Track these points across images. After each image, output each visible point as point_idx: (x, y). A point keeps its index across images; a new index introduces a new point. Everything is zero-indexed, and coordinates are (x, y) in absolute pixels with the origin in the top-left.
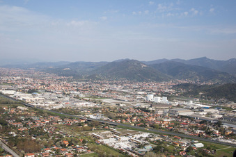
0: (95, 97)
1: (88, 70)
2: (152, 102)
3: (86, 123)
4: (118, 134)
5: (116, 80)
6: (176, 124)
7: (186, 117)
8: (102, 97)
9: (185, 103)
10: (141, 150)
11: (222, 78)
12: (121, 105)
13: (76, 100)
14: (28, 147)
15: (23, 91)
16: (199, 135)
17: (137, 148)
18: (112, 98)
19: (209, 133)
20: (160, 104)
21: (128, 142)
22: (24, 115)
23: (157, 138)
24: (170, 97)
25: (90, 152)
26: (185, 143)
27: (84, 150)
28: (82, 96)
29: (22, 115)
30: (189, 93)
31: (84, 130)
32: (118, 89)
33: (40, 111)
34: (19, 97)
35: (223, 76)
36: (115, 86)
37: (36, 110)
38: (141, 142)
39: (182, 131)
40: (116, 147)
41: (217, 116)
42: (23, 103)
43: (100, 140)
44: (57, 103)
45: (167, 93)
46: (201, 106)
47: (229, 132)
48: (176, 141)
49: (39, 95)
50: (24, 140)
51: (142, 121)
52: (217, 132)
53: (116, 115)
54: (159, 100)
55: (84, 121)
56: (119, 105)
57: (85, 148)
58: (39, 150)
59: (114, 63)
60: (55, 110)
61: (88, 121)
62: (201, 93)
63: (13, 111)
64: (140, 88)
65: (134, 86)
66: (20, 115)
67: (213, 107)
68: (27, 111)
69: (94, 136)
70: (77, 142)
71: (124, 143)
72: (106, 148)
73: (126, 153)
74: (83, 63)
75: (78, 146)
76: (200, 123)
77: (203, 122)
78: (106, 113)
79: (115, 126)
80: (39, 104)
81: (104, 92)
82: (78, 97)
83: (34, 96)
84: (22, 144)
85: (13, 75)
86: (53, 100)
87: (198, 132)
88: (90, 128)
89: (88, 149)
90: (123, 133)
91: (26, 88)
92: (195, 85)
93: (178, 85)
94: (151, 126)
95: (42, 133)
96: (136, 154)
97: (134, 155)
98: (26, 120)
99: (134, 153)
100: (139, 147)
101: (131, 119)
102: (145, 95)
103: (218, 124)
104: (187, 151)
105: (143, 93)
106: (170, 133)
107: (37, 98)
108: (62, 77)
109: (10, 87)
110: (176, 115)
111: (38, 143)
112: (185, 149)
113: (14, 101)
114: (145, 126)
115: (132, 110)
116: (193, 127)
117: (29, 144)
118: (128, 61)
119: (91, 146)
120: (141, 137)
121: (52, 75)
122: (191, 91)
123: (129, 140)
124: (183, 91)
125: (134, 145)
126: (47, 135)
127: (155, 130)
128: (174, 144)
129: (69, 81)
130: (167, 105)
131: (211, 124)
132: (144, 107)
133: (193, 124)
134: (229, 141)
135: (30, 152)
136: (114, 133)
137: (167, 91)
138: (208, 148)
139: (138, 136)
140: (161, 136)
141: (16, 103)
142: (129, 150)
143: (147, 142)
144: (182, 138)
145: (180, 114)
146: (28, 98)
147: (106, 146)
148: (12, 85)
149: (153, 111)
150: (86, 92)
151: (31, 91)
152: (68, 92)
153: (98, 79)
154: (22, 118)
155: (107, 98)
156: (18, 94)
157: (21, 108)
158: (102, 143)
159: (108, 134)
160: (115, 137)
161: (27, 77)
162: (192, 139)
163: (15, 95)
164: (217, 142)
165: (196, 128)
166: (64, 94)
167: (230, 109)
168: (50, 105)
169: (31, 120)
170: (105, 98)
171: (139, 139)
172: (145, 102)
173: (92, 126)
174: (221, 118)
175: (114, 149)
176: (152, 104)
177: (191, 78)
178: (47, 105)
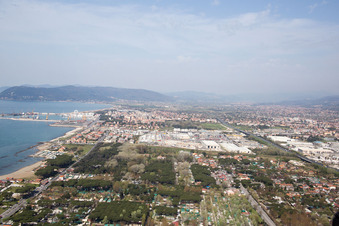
15: (301, 139)
22: (298, 174)
29: (295, 174)
33: (322, 171)
34: (294, 147)
37: (316, 167)
42: (298, 156)
49: (324, 145)
50: (292, 212)
63: (283, 166)
66: (291, 173)
68: (302, 167)
80: (323, 159)
83: (316, 146)
84: (288, 216)
85: (290, 115)
91: (306, 133)
95: (322, 205)
98: (299, 181)
107: (321, 150)
109: (283, 132)
111: (314, 219)
113: (286, 152)
117: (299, 219)
126: (329, 209)
141: (288, 155)
146: (306, 148)
148: (286, 129)
151: (312, 139)
154: (295, 178)
156: (293, 142)
157: (295, 162)
161: (308, 117)
163: (289, 143)
169: (308, 182)
178: (336, 162)
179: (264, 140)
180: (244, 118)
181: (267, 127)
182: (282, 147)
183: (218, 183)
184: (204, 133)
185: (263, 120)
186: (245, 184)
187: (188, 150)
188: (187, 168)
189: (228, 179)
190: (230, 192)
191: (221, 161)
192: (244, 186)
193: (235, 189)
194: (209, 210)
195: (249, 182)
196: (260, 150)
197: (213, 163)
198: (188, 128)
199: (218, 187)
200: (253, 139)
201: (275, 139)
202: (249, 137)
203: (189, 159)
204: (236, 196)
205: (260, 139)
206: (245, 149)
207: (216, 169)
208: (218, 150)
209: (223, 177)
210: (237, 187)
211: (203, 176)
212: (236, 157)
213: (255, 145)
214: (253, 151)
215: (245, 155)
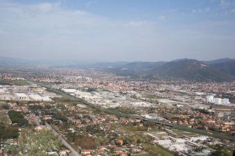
0: (151, 97)
1: (145, 70)
2: (212, 104)
3: (141, 122)
4: (174, 136)
5: (174, 80)
8: (158, 97)
10: (198, 154)
12: (179, 106)
13: (133, 99)
14: (85, 144)
15: (83, 90)
17: (193, 152)
18: (169, 98)
20: (220, 106)
21: (184, 145)
22: (83, 113)
23: (216, 142)
24: (232, 99)
25: (144, 153)
27: (139, 150)
28: (138, 95)
29: (81, 113)
31: (139, 129)
32: (175, 89)
33: (97, 110)
34: (79, 95)
36: (172, 86)
37: (94, 108)
38: (198, 145)
40: (171, 149)
42: (82, 101)
43: (155, 141)
44: (114, 102)
45: (228, 94)
49: (97, 93)
50: (81, 137)
51: (200, 123)
53: (172, 116)
54: (220, 101)
55: (139, 121)
56: (176, 105)
57: (139, 148)
58: (94, 147)
59: (171, 63)
60: (112, 109)
61: (144, 121)
63: (73, 108)
64: (199, 89)
65: (193, 86)
66: (79, 113)
68: (85, 108)
69: (149, 136)
70: (131, 142)
71: (180, 145)
72: (160, 149)
74: (141, 63)
75: (132, 145)
78: (162, 114)
79: (171, 127)
80: (97, 103)
81: (161, 92)
82: (134, 97)
83: (93, 94)
84: (79, 140)
85: (75, 75)
86: (110, 99)
88: (145, 128)
89: (142, 149)
90: (179, 135)
91: (86, 87)
94: (210, 129)
95: (98, 131)
98: (84, 117)
100: (196, 150)
101: (188, 120)
102: (204, 96)
105: (203, 93)
106: (231, 138)
107: (95, 97)
108: (120, 77)
109: (71, 86)
111: (94, 140)
113: (73, 99)
114: (203, 128)
115: (189, 111)
117: (86, 141)
118: (186, 60)
119: (146, 147)
120: (199, 140)
121: (111, 75)
123: (186, 143)
125: (190, 148)
126: (102, 133)
129: (127, 81)
130: (228, 107)
132: (202, 108)
135: (87, 148)
136: (169, 134)
137: (229, 92)
139: (196, 139)
140: (222, 141)
141: (76, 101)
142: (185, 154)
143: (205, 146)
146: (87, 96)
147: (161, 147)
148: (73, 84)
149: (213, 113)
150: (143, 92)
151: (90, 90)
152: (125, 92)
153: (155, 79)
154: (81, 115)
155: (164, 98)
156: (78, 92)
157: (80, 105)
158: (157, 144)
159: (164, 135)
160: (171, 139)
161: (87, 76)
163: (76, 93)
166: (121, 93)
168: (107, 104)
169: (89, 118)
170: (161, 98)
171: (196, 142)
172: (204, 103)
173: (147, 126)
175: (169, 151)
176: (212, 105)
178: (105, 104)
179: (59, 92)
180: (44, 77)
181: (61, 83)
182: (72, 96)
183: (30, 122)
184: (15, 88)
185: (57, 78)
186: (49, 122)
187: (4, 101)
188: (5, 114)
189: (37, 119)
190: (39, 128)
191: (30, 108)
192: (49, 123)
193: (43, 126)
194: (25, 142)
195: (51, 120)
196: (57, 98)
197: (25, 109)
198: (3, 84)
199: (30, 125)
200: (52, 91)
201: (66, 91)
202: (49, 90)
203: (6, 107)
204: (44, 130)
205: (57, 91)
206: (47, 98)
207: (28, 113)
208: (28, 99)
209: (33, 118)
210: (44, 125)
211: (18, 119)
212: (41, 104)
213: (54, 95)
214: (53, 99)
215: (47, 102)
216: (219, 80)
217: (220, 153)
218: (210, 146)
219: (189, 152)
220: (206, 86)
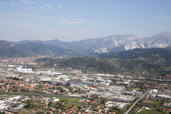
2: (21, 73)
6: (40, 87)
7: (46, 82)
9: (45, 72)
10: (15, 109)
11: (68, 54)
16: (56, 94)
17: (12, 108)
19: (62, 91)
20: (26, 74)
21: (5, 104)
23: (27, 98)
24: (34, 68)
26: (47, 100)
30: (47, 65)
35: (69, 52)
38: (15, 102)
39: (44, 91)
41: (67, 80)
45: (31, 65)
46: (56, 73)
47: (75, 89)
48: (40, 99)
51: (14, 87)
52: (68, 90)
54: (26, 71)
62: (55, 65)
64: (11, 63)
67: (64, 74)
71: (1, 105)
73: (4, 113)
76: (56, 85)
77: (58, 84)
87: (55, 91)
92: (51, 59)
93: (39, 60)
94: (21, 90)
96: (11, 112)
97: (10, 113)
99: (10, 111)
100: (14, 107)
101: (5, 86)
102: (14, 68)
103: (68, 85)
104: (49, 105)
105: (13, 66)
106: (36, 94)
110: (39, 81)
112: (47, 104)
114: (17, 91)
115: (5, 80)
116: (51, 88)
122: (48, 63)
123: (5, 103)
124: (43, 64)
125: (9, 106)
127: (24, 93)
128: (39, 102)
130: (32, 74)
131: (63, 85)
132: (14, 76)
133: (52, 86)
134: (75, 95)
137: (31, 64)
138: (63, 101)
139: (12, 99)
140: (30, 97)
142: (6, 110)
143: (19, 102)
144: (45, 96)
145: (42, 80)
149: (22, 79)
162: (51, 97)
164: (68, 96)
165: (54, 88)
167: (74, 74)
171: (13, 101)
172: (15, 73)
174: (69, 81)
176: (21, 74)
177: (48, 54)
216: (24, 56)
217: (30, 105)
218: (23, 102)
219: (9, 108)
220: (15, 60)
